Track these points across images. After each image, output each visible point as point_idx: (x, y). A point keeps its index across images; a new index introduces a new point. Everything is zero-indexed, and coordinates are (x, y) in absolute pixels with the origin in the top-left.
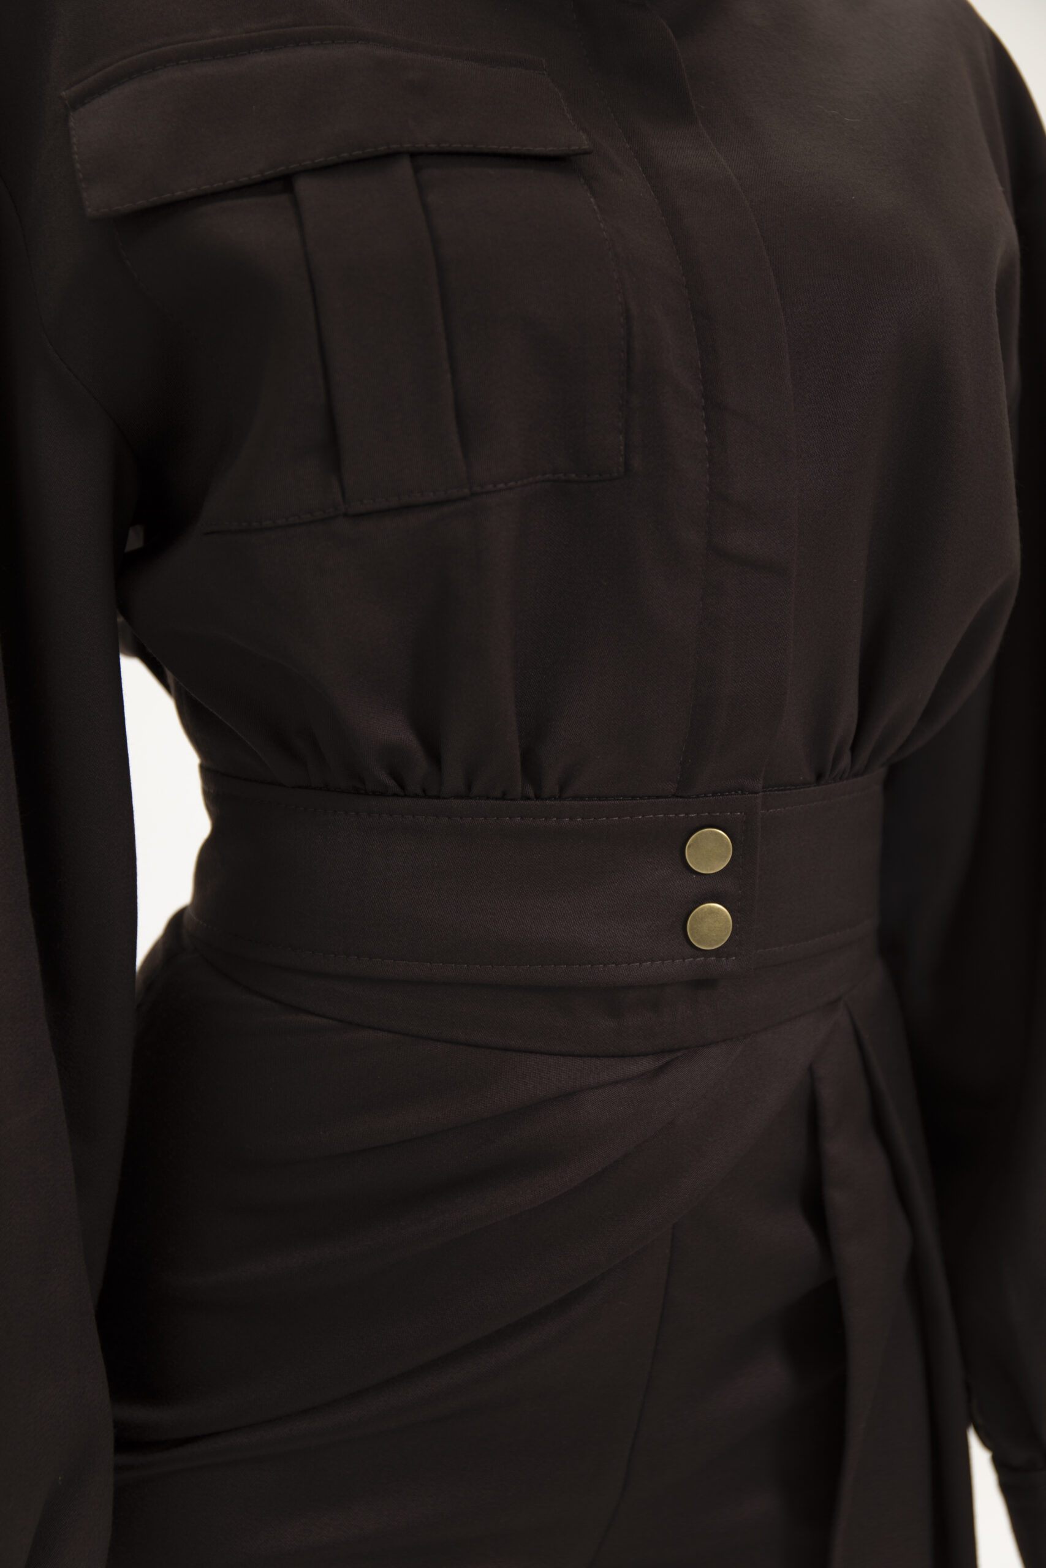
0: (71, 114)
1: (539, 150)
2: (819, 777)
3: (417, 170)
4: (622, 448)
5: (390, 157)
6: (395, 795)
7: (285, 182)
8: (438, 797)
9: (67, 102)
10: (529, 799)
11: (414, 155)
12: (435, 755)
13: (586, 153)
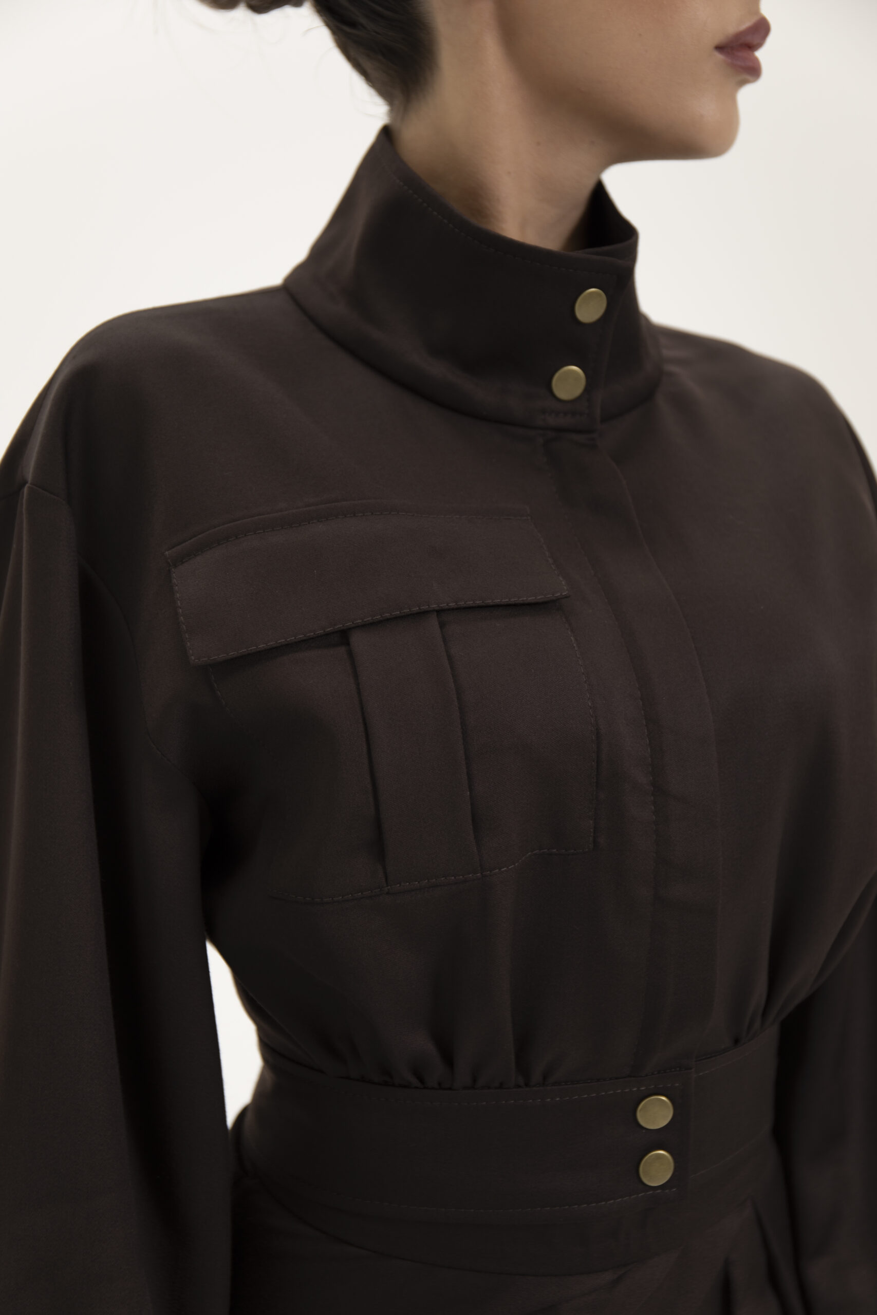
0: (173, 570)
1: (531, 599)
2: (736, 1041)
3: (442, 625)
4: (592, 830)
5: (422, 614)
6: (416, 1088)
7: (343, 637)
8: (450, 1089)
9: (169, 560)
10: (519, 1086)
11: (439, 612)
12: (448, 1059)
13: (566, 597)
